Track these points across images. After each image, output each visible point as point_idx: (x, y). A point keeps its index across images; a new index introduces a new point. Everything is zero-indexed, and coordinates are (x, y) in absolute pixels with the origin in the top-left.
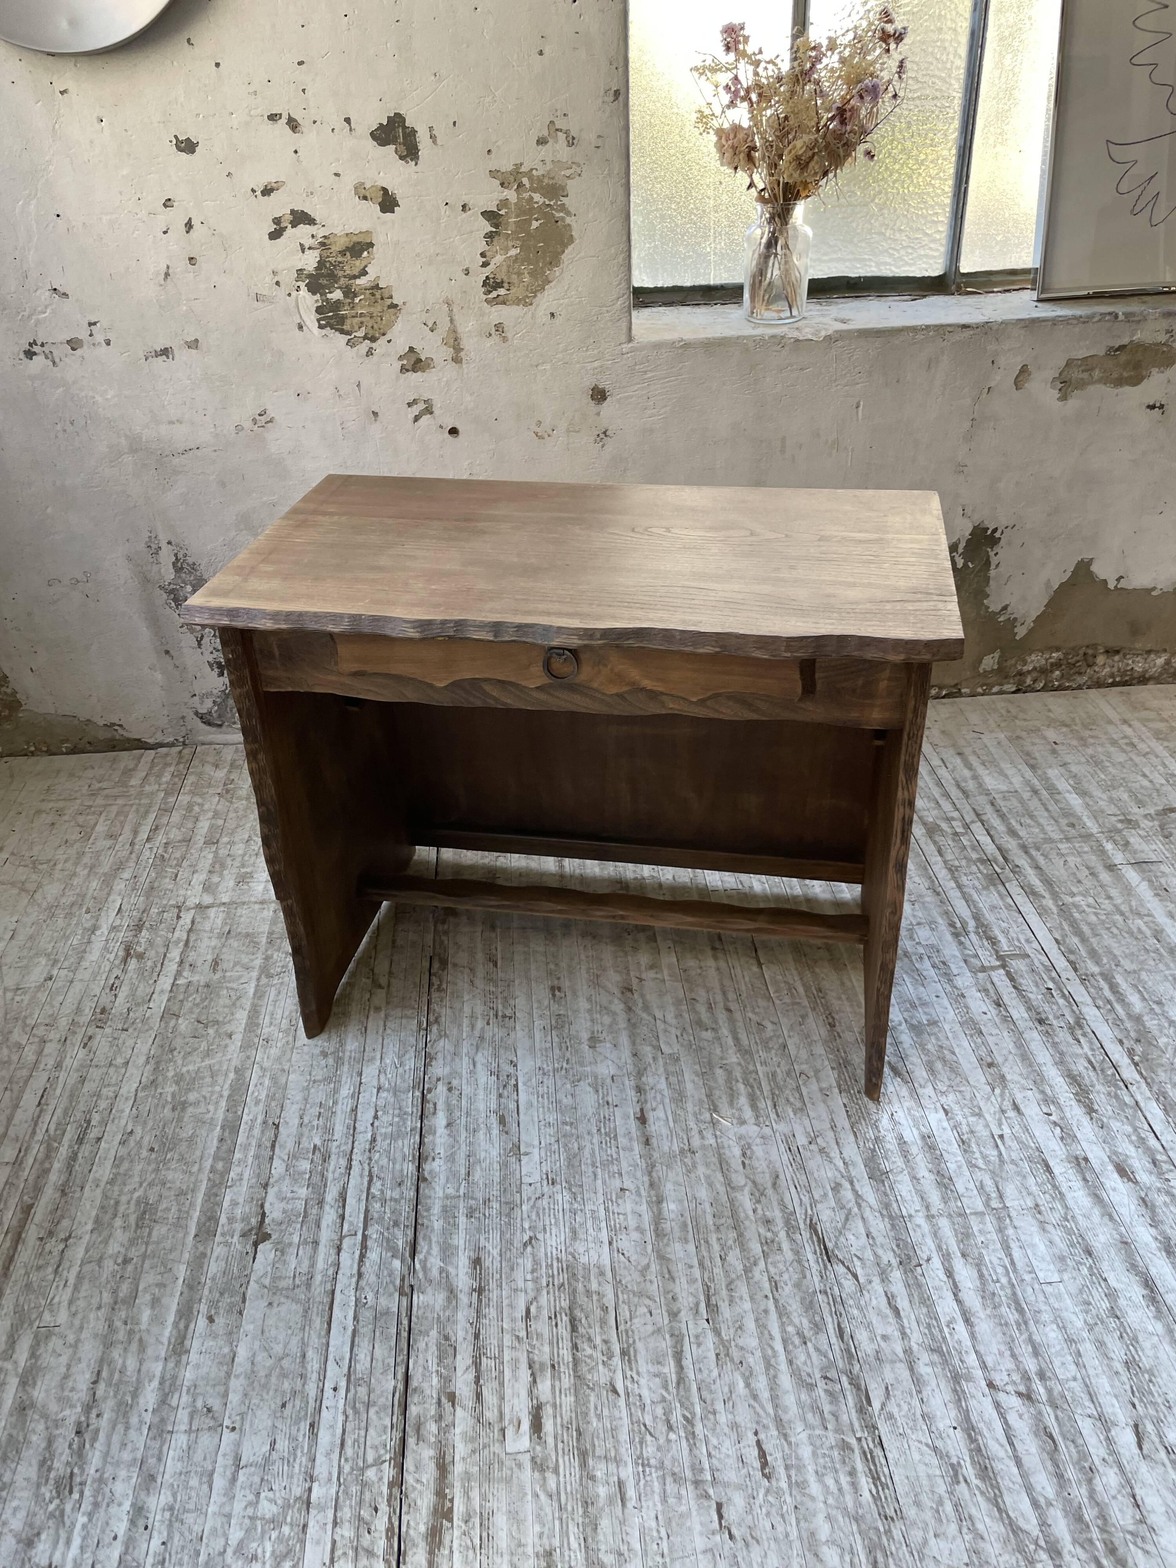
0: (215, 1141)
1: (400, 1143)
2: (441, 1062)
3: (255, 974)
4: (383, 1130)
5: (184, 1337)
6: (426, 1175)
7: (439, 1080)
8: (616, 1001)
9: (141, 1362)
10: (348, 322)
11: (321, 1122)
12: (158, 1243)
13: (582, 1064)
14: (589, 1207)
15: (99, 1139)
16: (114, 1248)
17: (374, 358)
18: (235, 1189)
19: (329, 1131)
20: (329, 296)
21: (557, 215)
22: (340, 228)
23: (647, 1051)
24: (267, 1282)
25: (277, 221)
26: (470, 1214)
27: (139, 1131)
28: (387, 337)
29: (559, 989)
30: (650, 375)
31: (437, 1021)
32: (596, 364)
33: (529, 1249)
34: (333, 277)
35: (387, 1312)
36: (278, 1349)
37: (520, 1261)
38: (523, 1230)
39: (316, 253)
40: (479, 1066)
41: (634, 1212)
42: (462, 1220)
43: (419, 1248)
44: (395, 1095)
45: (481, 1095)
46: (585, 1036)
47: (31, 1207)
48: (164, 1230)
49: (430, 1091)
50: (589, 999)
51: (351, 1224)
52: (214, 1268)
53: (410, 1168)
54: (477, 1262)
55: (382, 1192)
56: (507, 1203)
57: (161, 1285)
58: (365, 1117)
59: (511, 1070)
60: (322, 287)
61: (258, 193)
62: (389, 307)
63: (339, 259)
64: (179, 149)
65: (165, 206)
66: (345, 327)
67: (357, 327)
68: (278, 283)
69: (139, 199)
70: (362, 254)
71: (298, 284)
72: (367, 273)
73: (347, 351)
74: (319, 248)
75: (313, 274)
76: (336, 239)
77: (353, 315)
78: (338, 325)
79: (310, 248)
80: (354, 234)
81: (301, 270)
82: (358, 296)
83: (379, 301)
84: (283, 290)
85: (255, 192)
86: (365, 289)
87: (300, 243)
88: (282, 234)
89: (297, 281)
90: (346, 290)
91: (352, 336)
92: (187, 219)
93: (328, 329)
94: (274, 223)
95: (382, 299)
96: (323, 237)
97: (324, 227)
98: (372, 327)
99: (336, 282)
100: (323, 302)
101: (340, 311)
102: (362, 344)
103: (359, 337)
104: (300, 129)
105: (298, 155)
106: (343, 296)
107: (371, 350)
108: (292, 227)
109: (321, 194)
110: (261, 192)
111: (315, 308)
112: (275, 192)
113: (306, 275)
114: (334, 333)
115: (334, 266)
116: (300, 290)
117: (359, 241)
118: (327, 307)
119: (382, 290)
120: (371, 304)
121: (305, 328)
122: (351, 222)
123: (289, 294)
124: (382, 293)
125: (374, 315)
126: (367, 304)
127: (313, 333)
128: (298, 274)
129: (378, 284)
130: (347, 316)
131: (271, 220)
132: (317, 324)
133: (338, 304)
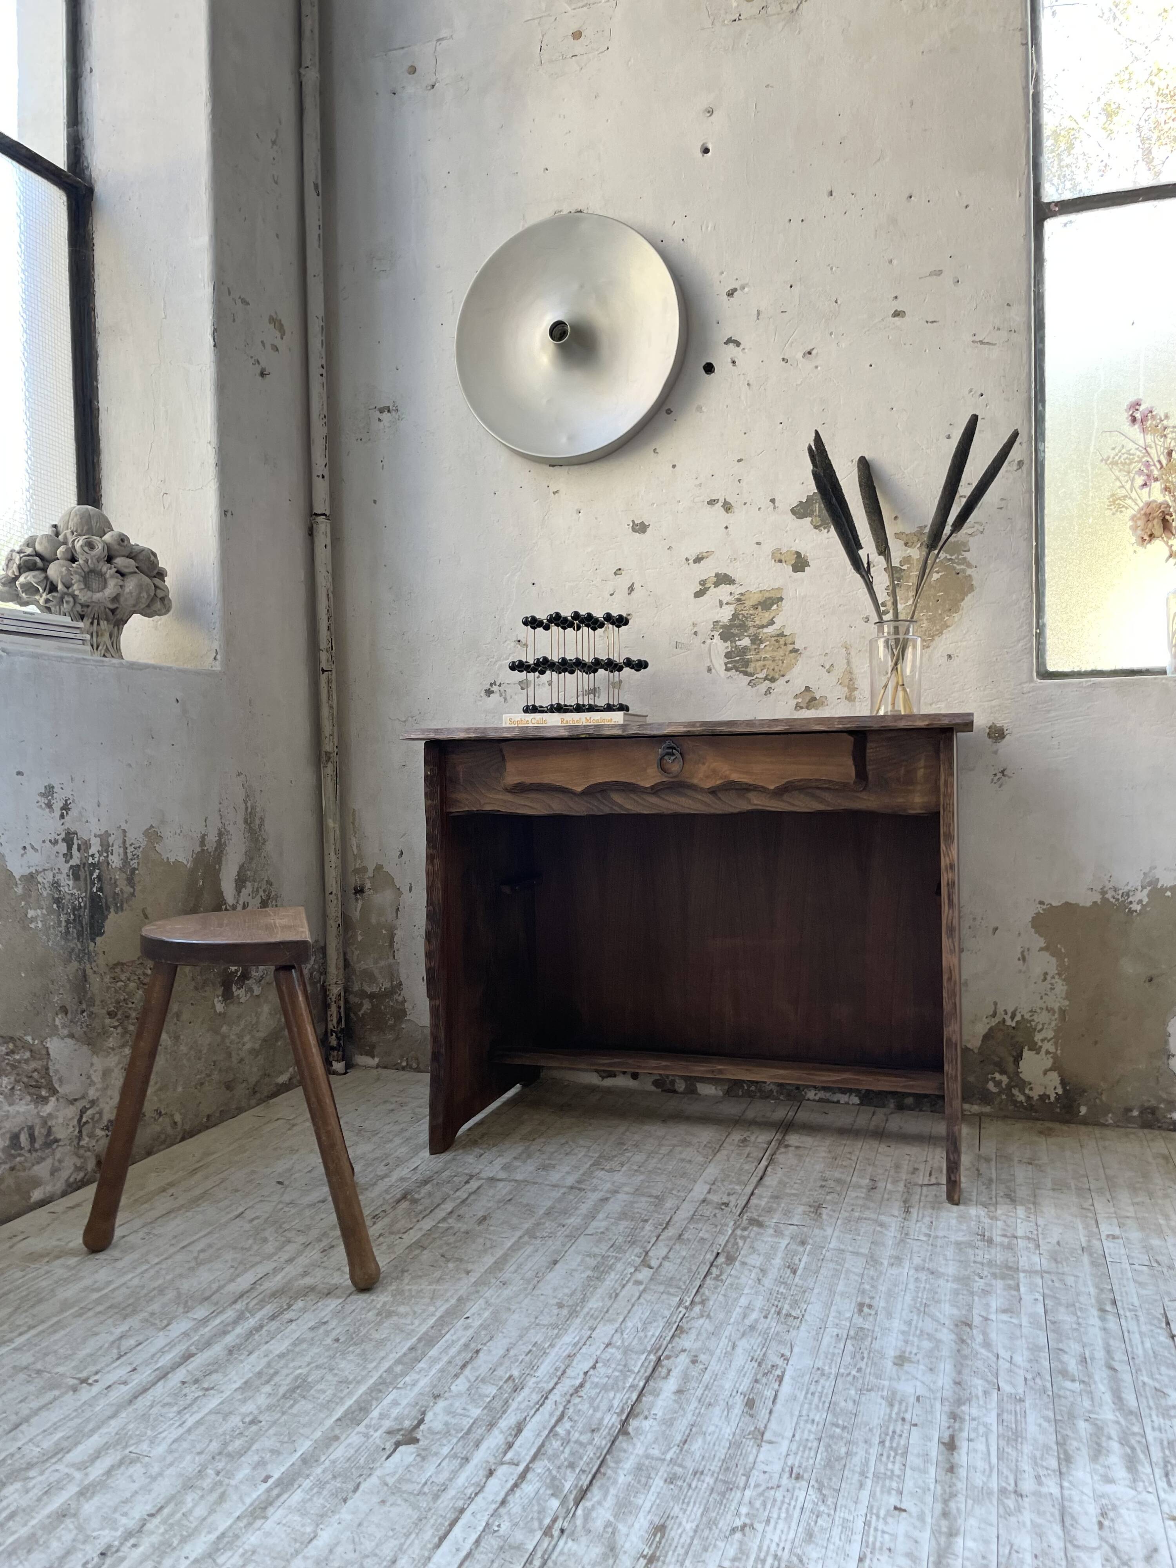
0: (405, 1349)
1: (611, 1394)
2: (693, 1335)
3: (518, 1234)
4: (596, 1380)
5: (271, 1504)
6: (630, 1429)
7: (684, 1351)
8: (945, 1331)
9: (212, 1511)
10: (752, 665)
11: (528, 1359)
12: (295, 1415)
13: (878, 1377)
14: (841, 1514)
15: (291, 1321)
16: (250, 1407)
17: (772, 697)
18: (403, 1392)
19: (533, 1367)
20: (738, 643)
21: (958, 567)
22: (756, 586)
23: (978, 1385)
24: (391, 1481)
25: (703, 583)
26: (671, 1480)
27: (333, 1323)
28: (786, 678)
29: (870, 1307)
30: (1053, 714)
31: (703, 1302)
32: (994, 703)
33: (738, 1535)
34: (743, 627)
35: (519, 1548)
36: (368, 1546)
37: (721, 1544)
38: (738, 1514)
39: (732, 607)
40: (739, 1350)
41: (908, 1536)
42: (658, 1483)
43: (589, 1495)
44: (625, 1353)
45: (732, 1374)
46: (891, 1353)
47: (192, 1355)
48: (310, 1406)
49: (668, 1358)
50: (909, 1323)
51: (518, 1454)
52: (339, 1452)
53: (612, 1420)
54: (660, 1529)
55: (569, 1433)
56: (725, 1482)
57: (275, 1452)
58: (581, 1365)
59: (780, 1362)
60: (734, 635)
61: (691, 561)
62: (791, 652)
63: (751, 612)
64: (634, 530)
65: (615, 574)
66: (748, 670)
67: (759, 670)
68: (696, 633)
69: (597, 570)
70: (772, 607)
71: (713, 633)
72: (775, 623)
73: (747, 691)
74: (735, 603)
75: (727, 625)
76: (751, 595)
77: (758, 659)
78: (743, 668)
79: (727, 603)
80: (767, 591)
81: (717, 622)
82: (764, 643)
83: (783, 646)
84: (699, 639)
85: (689, 560)
86: (771, 637)
87: (719, 600)
88: (705, 593)
89: (712, 631)
90: (754, 637)
91: (754, 677)
92: (631, 583)
93: (734, 671)
94: (700, 584)
95: (785, 644)
96: (740, 594)
97: (741, 585)
98: (774, 669)
99: (746, 631)
100: (732, 648)
101: (747, 656)
102: (762, 685)
103: (761, 678)
104: (732, 510)
105: (728, 529)
106: (751, 643)
107: (770, 689)
108: (714, 587)
109: (743, 560)
110: (693, 560)
111: (724, 654)
112: (704, 559)
113: (721, 626)
114: (738, 675)
115: (746, 618)
116: (714, 638)
117: (771, 596)
118: (736, 652)
119: (787, 637)
120: (775, 649)
121: (713, 670)
122: (765, 581)
123: (704, 642)
124: (786, 640)
125: (777, 658)
126: (771, 649)
127: (718, 675)
128: (714, 625)
129: (783, 632)
130: (752, 659)
131: (698, 582)
132: (724, 667)
133: (746, 649)
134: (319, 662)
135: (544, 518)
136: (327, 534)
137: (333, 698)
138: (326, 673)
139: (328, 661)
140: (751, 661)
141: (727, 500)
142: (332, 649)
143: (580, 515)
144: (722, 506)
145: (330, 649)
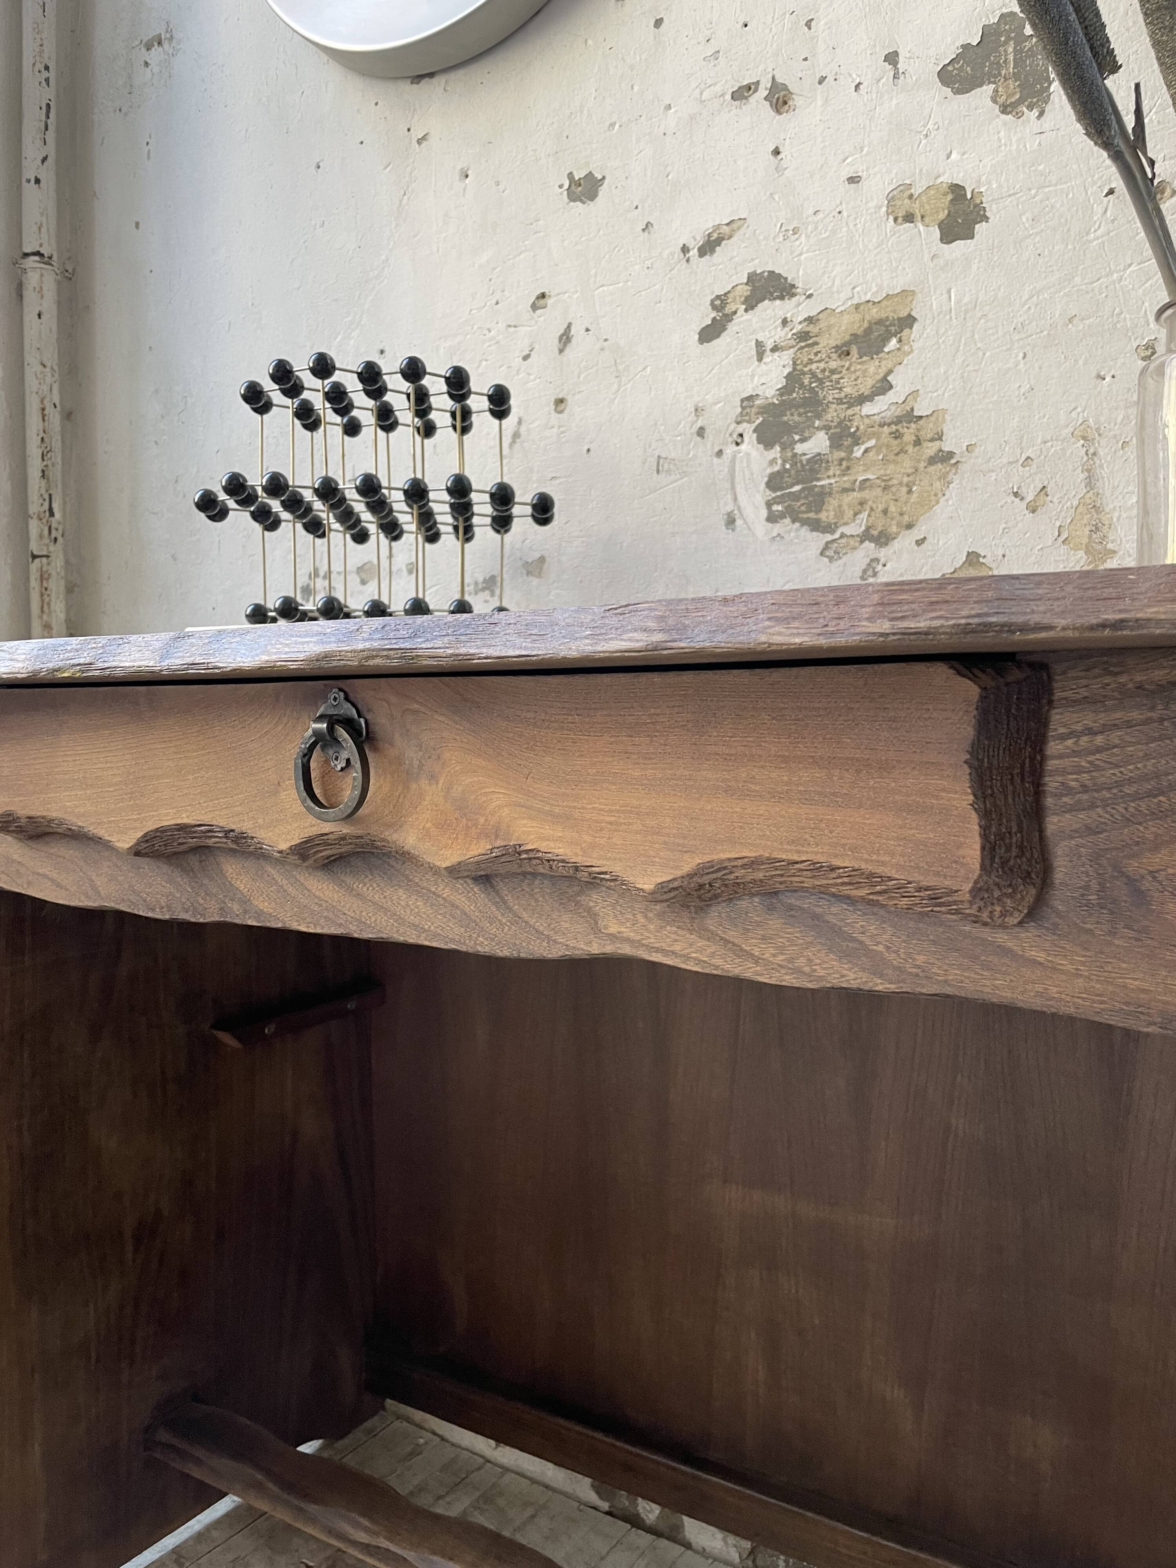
10: (832, 503)
20: (799, 448)
22: (843, 296)
25: (720, 303)
28: (917, 533)
34: (813, 406)
39: (786, 358)
60: (789, 429)
61: (694, 253)
62: (932, 461)
63: (833, 365)
64: (572, 196)
65: (534, 307)
66: (823, 516)
67: (849, 513)
68: (701, 432)
69: (497, 303)
70: (884, 346)
71: (740, 429)
72: (891, 387)
73: (819, 570)
74: (793, 347)
75: (774, 404)
76: (833, 320)
77: (847, 485)
78: (811, 511)
79: (775, 349)
80: (874, 303)
81: (750, 398)
82: (863, 443)
83: (910, 448)
84: (709, 446)
85: (688, 251)
86: (881, 425)
87: (757, 340)
88: (723, 328)
89: (738, 423)
90: (838, 430)
91: (837, 535)
92: (565, 326)
93: (787, 521)
94: (714, 307)
95: (918, 442)
96: (805, 320)
97: (810, 296)
98: (885, 512)
99: (818, 417)
100: (785, 462)
101: (819, 479)
102: (856, 553)
103: (852, 536)
104: (790, 103)
105: (780, 157)
106: (830, 446)
107: (874, 565)
108: (746, 310)
109: (816, 228)
110: (699, 249)
111: (766, 479)
112: (724, 243)
113: (759, 407)
114: (797, 530)
115: (821, 382)
116: (742, 441)
117: (884, 316)
118: (793, 472)
119: (921, 422)
120: (891, 457)
121: (739, 522)
122: (869, 276)
123: (720, 453)
124: (918, 430)
125: (895, 482)
126: (881, 457)
127: (753, 534)
128: (743, 408)
129: (912, 409)
130: (831, 489)
131: (709, 303)
132: (764, 513)
133: (817, 463)
134: (28, 540)
135: (401, 201)
136: (45, 292)
137: (52, 608)
138: (37, 561)
139: (41, 536)
140: (830, 494)
141: (779, 80)
142: (52, 514)
143: (467, 181)
144: (765, 99)
145: (47, 514)
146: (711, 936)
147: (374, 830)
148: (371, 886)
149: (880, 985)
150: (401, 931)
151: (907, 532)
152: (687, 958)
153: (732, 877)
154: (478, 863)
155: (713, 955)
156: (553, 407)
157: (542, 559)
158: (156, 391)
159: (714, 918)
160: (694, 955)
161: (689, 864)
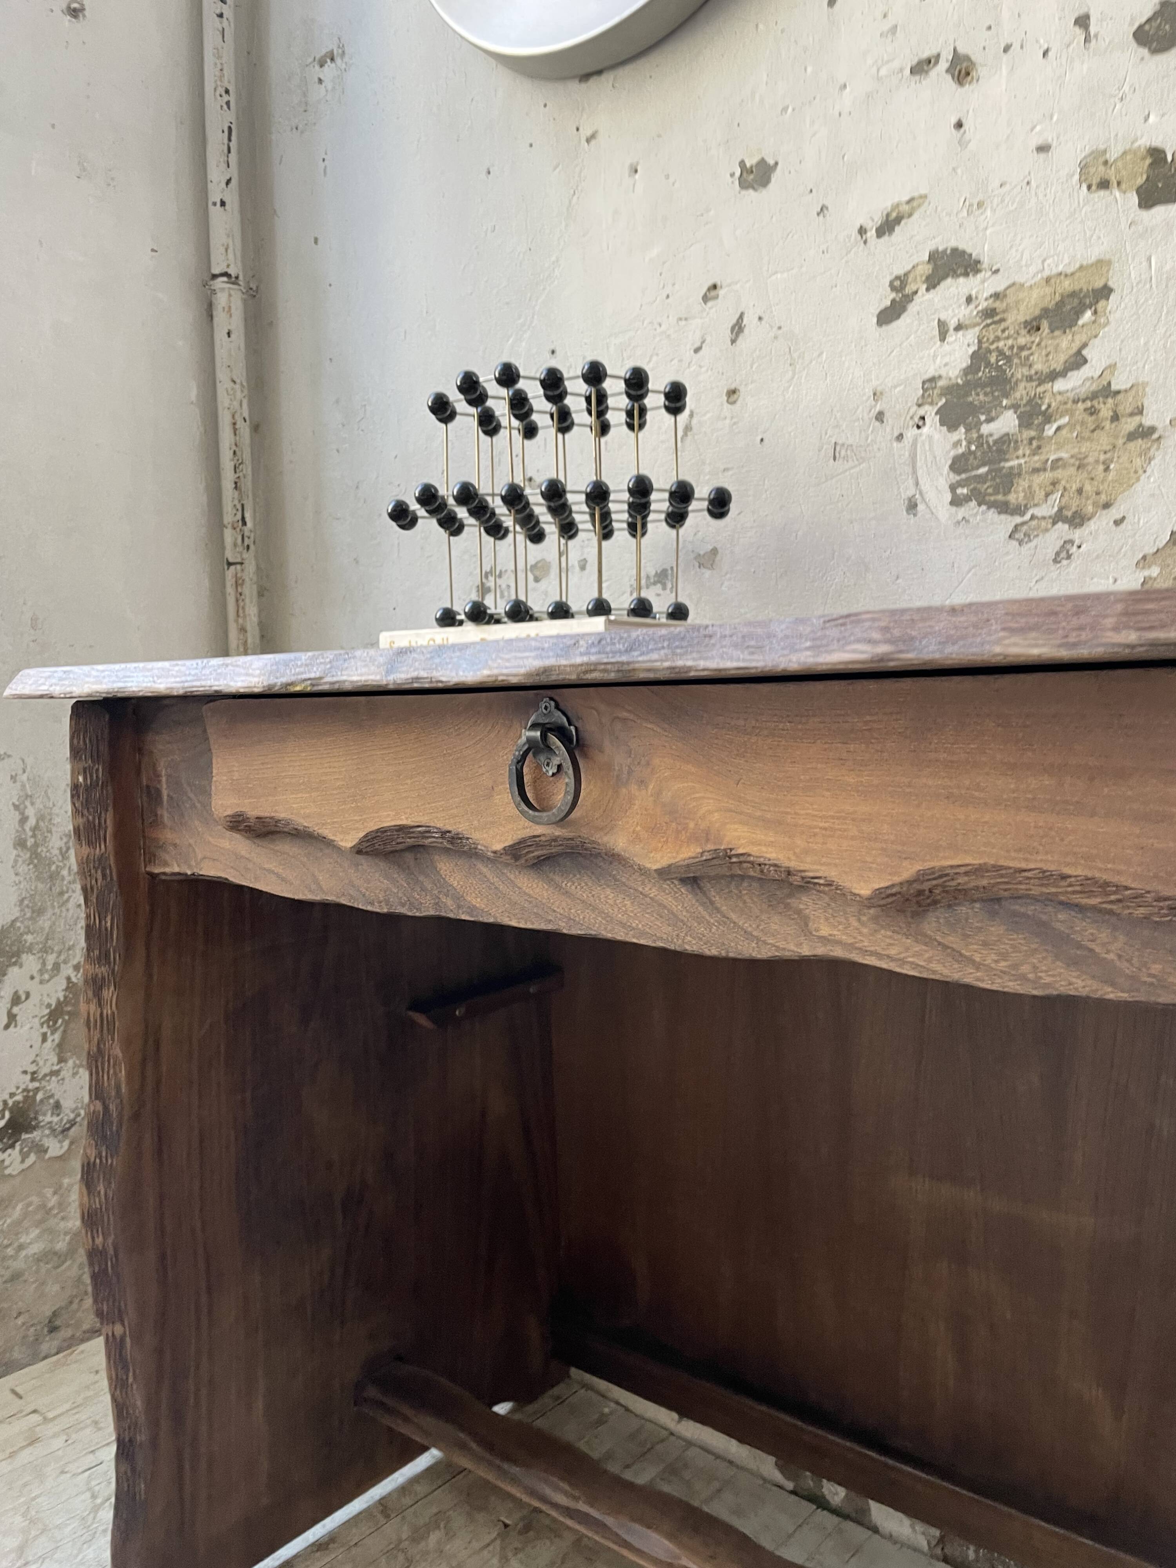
10: (1022, 484)
17: (1074, 566)
20: (985, 429)
22: (1033, 269)
25: (899, 284)
28: (1115, 513)
34: (1000, 384)
39: (971, 336)
60: (974, 410)
61: (871, 234)
62: (1132, 437)
63: (1022, 341)
64: (744, 184)
65: (705, 299)
66: (1012, 498)
67: (1040, 495)
68: (880, 416)
69: (668, 297)
70: (1078, 318)
71: (921, 412)
72: (1085, 361)
73: (1007, 553)
74: (978, 324)
75: (957, 384)
76: (1021, 295)
77: (1037, 465)
78: (998, 493)
79: (959, 328)
80: (1066, 275)
81: (933, 380)
82: (1055, 421)
83: (1107, 424)
84: (888, 429)
85: (866, 232)
86: (1076, 402)
87: (939, 320)
88: (903, 309)
89: (919, 406)
90: (1028, 408)
91: (1027, 517)
92: (737, 316)
93: (973, 503)
94: (893, 288)
95: (1115, 418)
96: (991, 296)
97: (997, 271)
98: (1080, 491)
99: (1007, 395)
100: (969, 443)
101: (1007, 460)
102: (1047, 535)
103: (1044, 518)
104: (974, 73)
105: (962, 130)
106: (1020, 426)
107: (1068, 546)
108: (928, 290)
109: (1002, 201)
110: (877, 230)
111: (949, 462)
112: (903, 222)
113: (942, 388)
114: (983, 513)
115: (1009, 359)
116: (924, 424)
117: (1077, 288)
118: (979, 454)
119: (1120, 397)
120: (1087, 434)
121: (921, 507)
122: (1061, 248)
123: (900, 437)
124: (1116, 405)
125: (1091, 459)
126: (1075, 434)
127: (937, 518)
128: (925, 390)
129: (1109, 384)
130: (1021, 470)
131: (888, 284)
132: (948, 496)
133: (1005, 444)
134: (223, 548)
135: (570, 202)
136: (233, 311)
137: (247, 612)
138: (232, 568)
139: (235, 545)
140: (1019, 475)
141: (961, 50)
142: (244, 523)
143: (637, 176)
144: (947, 71)
145: (240, 523)
146: (929, 941)
147: (584, 832)
148: (579, 884)
149: (1111, 994)
150: (609, 928)
151: (1105, 512)
152: (903, 962)
153: (954, 883)
154: (688, 866)
155: (930, 960)
156: (725, 398)
157: (714, 551)
158: (337, 401)
159: (932, 923)
160: (910, 959)
161: (908, 871)
